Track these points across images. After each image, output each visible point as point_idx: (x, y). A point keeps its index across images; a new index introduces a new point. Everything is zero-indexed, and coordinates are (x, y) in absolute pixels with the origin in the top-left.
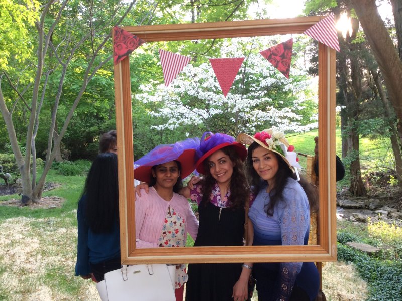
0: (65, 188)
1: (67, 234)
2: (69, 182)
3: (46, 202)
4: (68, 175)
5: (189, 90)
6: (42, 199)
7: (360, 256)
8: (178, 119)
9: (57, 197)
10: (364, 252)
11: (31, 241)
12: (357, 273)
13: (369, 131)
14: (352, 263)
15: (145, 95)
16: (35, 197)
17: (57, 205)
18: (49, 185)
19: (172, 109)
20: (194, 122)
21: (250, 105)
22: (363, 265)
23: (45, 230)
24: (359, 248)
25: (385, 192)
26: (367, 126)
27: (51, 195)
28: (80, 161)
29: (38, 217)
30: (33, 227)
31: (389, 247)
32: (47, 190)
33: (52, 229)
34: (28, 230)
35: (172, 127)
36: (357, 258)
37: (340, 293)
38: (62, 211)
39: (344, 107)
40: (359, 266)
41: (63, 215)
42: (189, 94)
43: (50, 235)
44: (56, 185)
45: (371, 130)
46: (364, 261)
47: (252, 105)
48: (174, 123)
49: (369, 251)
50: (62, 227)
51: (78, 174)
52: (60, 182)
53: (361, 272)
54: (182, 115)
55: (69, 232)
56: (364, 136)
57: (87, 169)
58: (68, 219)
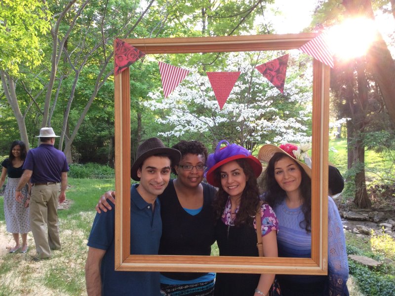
0: (73, 190)
1: (72, 236)
2: (78, 184)
4: (78, 178)
5: (195, 98)
7: (360, 269)
8: (184, 126)
10: (365, 266)
12: (357, 286)
13: (375, 143)
14: (352, 277)
15: (153, 102)
17: (65, 206)
19: (178, 117)
20: (200, 130)
21: (255, 115)
22: (363, 279)
24: (361, 261)
25: (390, 206)
26: (372, 138)
28: (90, 164)
31: (391, 261)
35: (177, 134)
36: (358, 271)
38: (69, 213)
39: (349, 119)
40: (359, 279)
42: (196, 102)
45: (376, 142)
46: (364, 275)
47: (257, 114)
48: (180, 130)
49: (371, 264)
50: (68, 229)
51: (87, 177)
52: (70, 184)
53: (360, 286)
54: (189, 122)
55: (74, 234)
56: (370, 149)
57: (96, 172)
58: (74, 221)
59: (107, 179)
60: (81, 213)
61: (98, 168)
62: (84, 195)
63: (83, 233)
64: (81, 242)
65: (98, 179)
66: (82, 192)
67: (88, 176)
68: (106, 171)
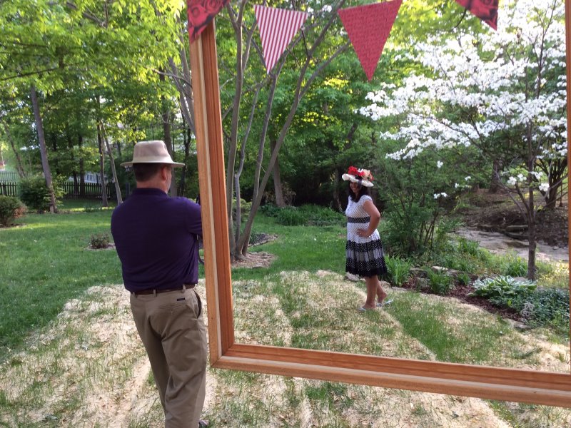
0: (281, 242)
1: (264, 304)
2: (288, 234)
3: (251, 260)
4: (289, 225)
6: (248, 256)
9: (266, 253)
16: (239, 254)
17: (264, 263)
18: (262, 237)
20: (447, 144)
21: (548, 110)
23: (238, 297)
27: (261, 250)
28: (307, 207)
32: (258, 244)
33: (247, 295)
38: (268, 273)
41: (266, 278)
42: (442, 100)
43: (241, 304)
44: (270, 238)
47: (552, 109)
48: (416, 147)
50: (260, 294)
51: (301, 224)
52: (277, 233)
54: (435, 134)
55: (266, 302)
57: (315, 217)
58: (270, 285)
59: (328, 227)
60: (283, 273)
61: (317, 212)
62: (292, 248)
63: (278, 301)
64: (273, 312)
65: (315, 227)
66: (290, 245)
67: (302, 222)
68: (327, 215)
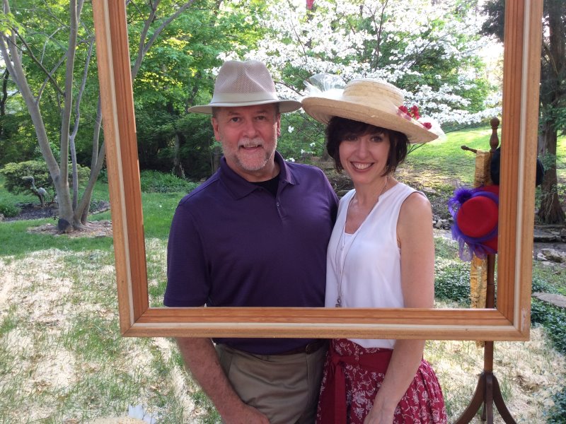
3: (93, 229)
6: (88, 225)
7: (554, 314)
9: (109, 221)
10: (560, 308)
11: (60, 283)
12: (549, 341)
14: (542, 326)
16: (77, 222)
17: (108, 232)
18: (101, 205)
22: (559, 329)
23: (84, 269)
24: (553, 302)
27: (102, 218)
28: (148, 173)
29: (78, 249)
30: (68, 263)
32: (97, 212)
33: (94, 266)
34: (60, 268)
36: (550, 318)
37: (522, 373)
40: (552, 330)
41: (113, 247)
42: (293, 65)
43: (89, 276)
46: (560, 323)
50: (109, 264)
53: (555, 340)
56: (564, 133)
57: (157, 184)
59: (172, 193)
65: (158, 194)
67: (144, 189)
